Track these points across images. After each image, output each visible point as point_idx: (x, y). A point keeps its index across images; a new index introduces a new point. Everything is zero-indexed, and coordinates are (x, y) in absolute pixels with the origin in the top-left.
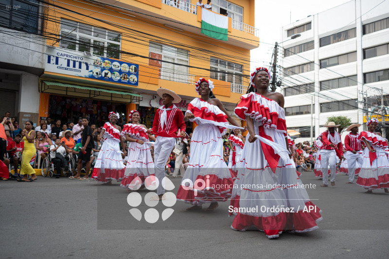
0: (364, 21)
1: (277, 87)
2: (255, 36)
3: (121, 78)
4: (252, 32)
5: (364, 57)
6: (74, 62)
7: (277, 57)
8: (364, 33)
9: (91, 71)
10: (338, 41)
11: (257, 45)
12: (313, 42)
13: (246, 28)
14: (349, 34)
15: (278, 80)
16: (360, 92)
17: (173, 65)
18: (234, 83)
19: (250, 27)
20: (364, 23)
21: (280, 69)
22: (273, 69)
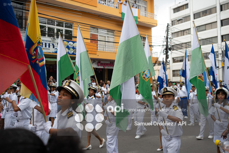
0: (221, 3)
1: (169, 51)
2: (155, 19)
3: (74, 51)
4: (152, 17)
5: (222, 25)
6: (46, 44)
7: (169, 32)
8: (221, 10)
9: (56, 49)
10: (205, 16)
11: (156, 25)
12: (190, 16)
13: (149, 14)
14: (212, 11)
15: (169, 47)
16: (220, 48)
17: (105, 42)
19: (151, 14)
20: (221, 4)
21: (170, 40)
22: (166, 40)
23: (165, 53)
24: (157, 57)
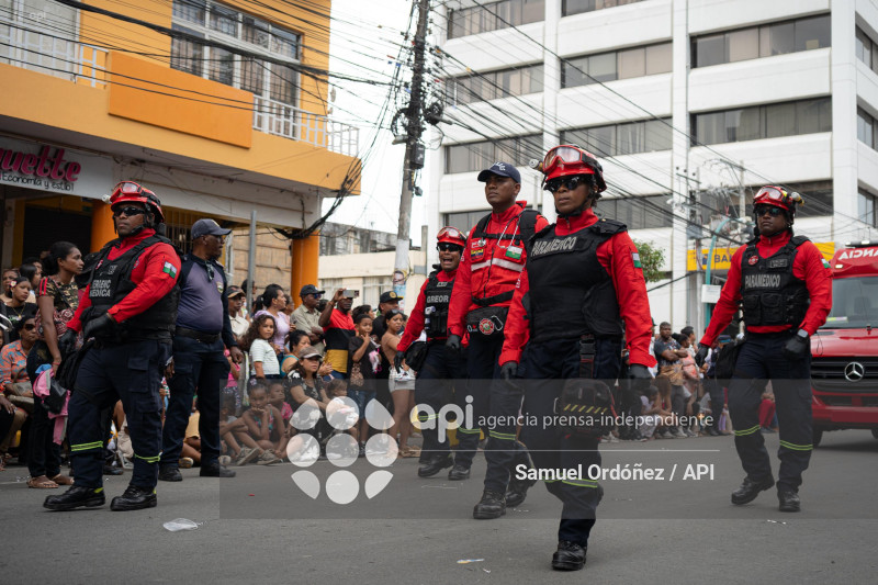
1: (427, 125)
7: (431, 15)
10: (618, 3)
15: (429, 100)
18: (266, 96)
21: (438, 60)
22: (413, 58)
23: (402, 131)
24: (353, 154)
